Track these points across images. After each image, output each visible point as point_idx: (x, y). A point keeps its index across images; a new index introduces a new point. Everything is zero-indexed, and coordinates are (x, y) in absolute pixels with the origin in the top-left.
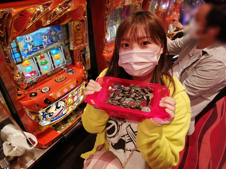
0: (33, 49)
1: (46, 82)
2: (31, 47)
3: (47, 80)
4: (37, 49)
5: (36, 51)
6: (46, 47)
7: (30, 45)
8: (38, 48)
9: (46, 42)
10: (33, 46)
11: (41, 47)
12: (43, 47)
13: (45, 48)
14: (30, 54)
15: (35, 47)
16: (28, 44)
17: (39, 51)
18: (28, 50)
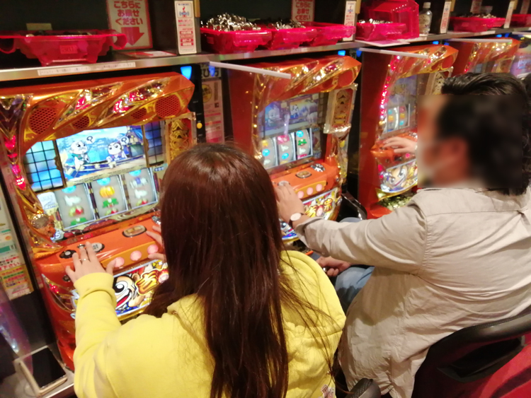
0: (86, 168)
1: (103, 233)
2: (82, 162)
3: (107, 230)
4: (93, 167)
5: (90, 172)
6: (114, 166)
7: (80, 158)
8: (97, 166)
9: (116, 156)
10: (85, 163)
11: (103, 164)
12: (107, 166)
13: (111, 166)
14: (78, 176)
15: (89, 163)
16: (76, 158)
17: (98, 173)
18: (74, 168)
